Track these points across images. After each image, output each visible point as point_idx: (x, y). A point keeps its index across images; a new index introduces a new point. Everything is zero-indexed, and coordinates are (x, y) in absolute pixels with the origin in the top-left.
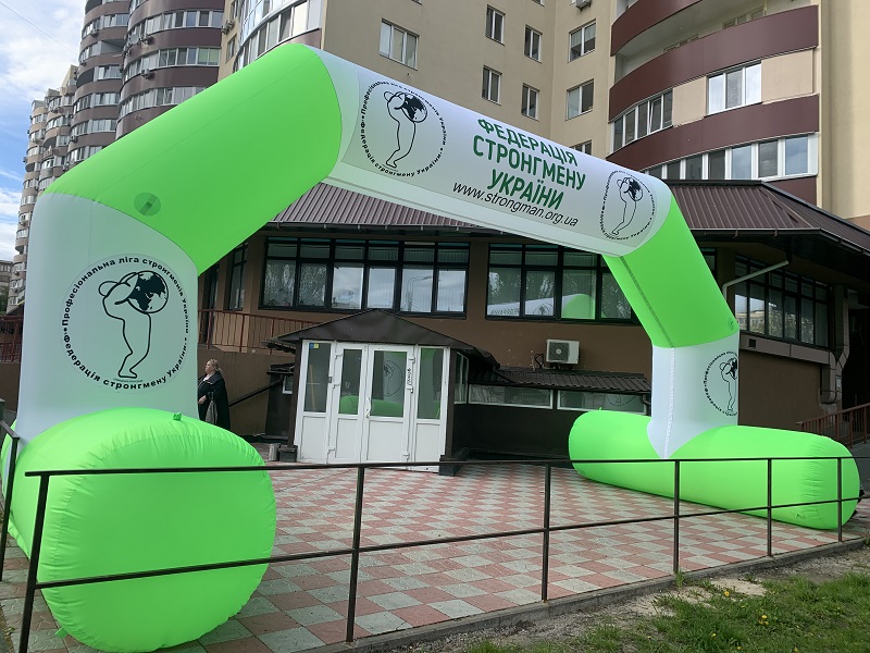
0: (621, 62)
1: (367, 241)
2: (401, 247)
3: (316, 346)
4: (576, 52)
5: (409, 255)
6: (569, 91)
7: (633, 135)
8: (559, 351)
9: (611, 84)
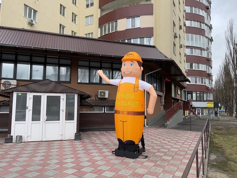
0: (102, 11)
1: (31, 54)
2: (46, 58)
3: (20, 94)
4: (87, 6)
5: (48, 60)
6: (86, 17)
7: (106, 32)
8: (102, 94)
9: (99, 17)
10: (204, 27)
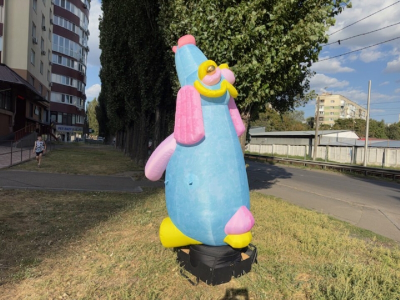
10: (78, 31)
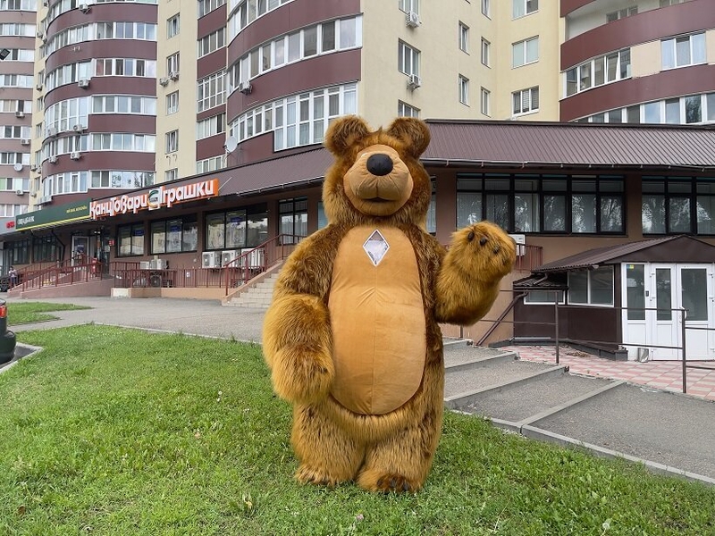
1: (541, 175)
2: (569, 179)
3: (632, 267)
5: (576, 185)
6: (513, 44)
7: (590, 84)
9: (562, 40)
